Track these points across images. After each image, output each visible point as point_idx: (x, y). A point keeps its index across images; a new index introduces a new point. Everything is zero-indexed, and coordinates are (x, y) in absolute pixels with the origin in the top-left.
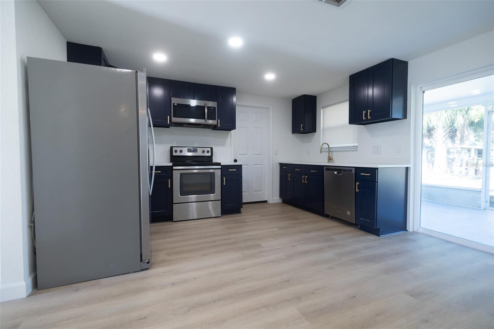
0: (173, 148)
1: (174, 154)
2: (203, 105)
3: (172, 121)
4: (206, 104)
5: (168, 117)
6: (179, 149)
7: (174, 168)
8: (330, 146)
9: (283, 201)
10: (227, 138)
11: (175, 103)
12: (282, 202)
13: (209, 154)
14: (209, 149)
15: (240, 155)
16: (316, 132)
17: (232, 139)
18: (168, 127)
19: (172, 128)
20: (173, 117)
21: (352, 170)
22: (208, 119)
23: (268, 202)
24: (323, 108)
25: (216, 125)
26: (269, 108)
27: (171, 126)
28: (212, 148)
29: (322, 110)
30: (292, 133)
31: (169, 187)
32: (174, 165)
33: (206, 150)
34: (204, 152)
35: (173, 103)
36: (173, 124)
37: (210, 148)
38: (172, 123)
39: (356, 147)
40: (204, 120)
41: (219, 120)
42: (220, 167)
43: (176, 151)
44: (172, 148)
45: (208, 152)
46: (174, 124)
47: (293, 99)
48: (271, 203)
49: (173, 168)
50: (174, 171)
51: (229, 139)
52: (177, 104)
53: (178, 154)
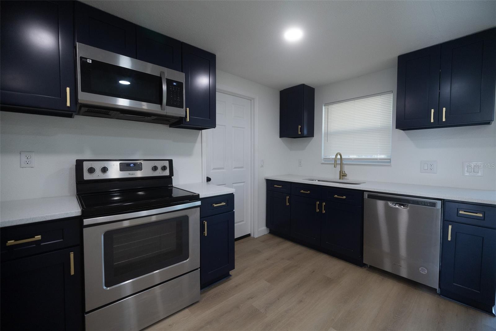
0: (85, 163)
1: (87, 176)
2: (158, 75)
3: (79, 102)
4: (162, 73)
5: (68, 89)
6: (98, 166)
7: (87, 221)
8: (343, 157)
9: (270, 231)
10: (195, 142)
11: (87, 59)
12: (269, 233)
13: (167, 173)
14: (167, 164)
15: (214, 169)
16: (313, 136)
17: (204, 144)
18: (70, 116)
19: (79, 120)
20: (83, 90)
21: (434, 205)
22: (168, 104)
23: (252, 235)
24: (326, 104)
25: (183, 117)
26: (253, 99)
27: (79, 114)
28: (171, 162)
29: (324, 107)
30: (280, 137)
31: (72, 273)
32: (86, 214)
33: (159, 164)
34: (155, 168)
35: (81, 58)
36: (83, 109)
37: (168, 161)
38: (78, 106)
39: (389, 161)
40: (159, 106)
41: (188, 109)
42: (199, 203)
43: (91, 170)
44: (79, 164)
45: (164, 168)
46: (86, 109)
47: (282, 89)
48: (257, 237)
49: (82, 222)
50: (85, 230)
51: (198, 145)
52: (92, 60)
53: (98, 175)
